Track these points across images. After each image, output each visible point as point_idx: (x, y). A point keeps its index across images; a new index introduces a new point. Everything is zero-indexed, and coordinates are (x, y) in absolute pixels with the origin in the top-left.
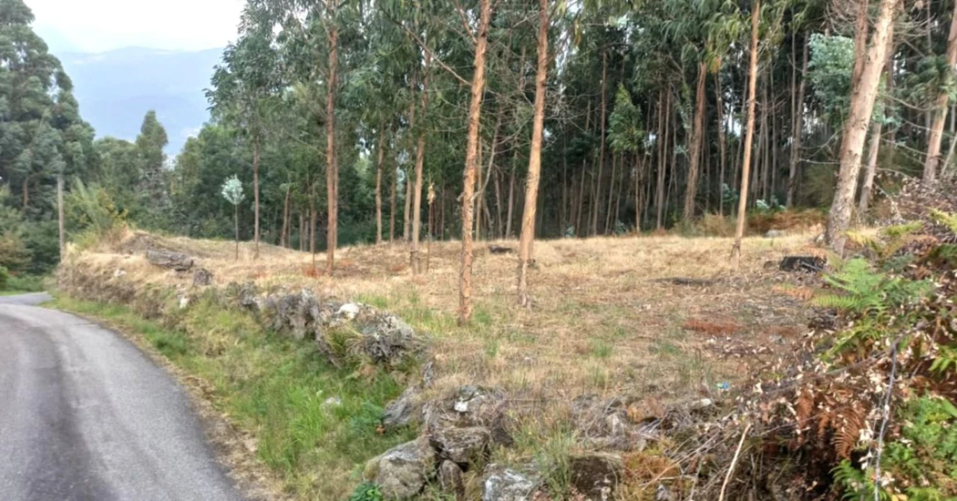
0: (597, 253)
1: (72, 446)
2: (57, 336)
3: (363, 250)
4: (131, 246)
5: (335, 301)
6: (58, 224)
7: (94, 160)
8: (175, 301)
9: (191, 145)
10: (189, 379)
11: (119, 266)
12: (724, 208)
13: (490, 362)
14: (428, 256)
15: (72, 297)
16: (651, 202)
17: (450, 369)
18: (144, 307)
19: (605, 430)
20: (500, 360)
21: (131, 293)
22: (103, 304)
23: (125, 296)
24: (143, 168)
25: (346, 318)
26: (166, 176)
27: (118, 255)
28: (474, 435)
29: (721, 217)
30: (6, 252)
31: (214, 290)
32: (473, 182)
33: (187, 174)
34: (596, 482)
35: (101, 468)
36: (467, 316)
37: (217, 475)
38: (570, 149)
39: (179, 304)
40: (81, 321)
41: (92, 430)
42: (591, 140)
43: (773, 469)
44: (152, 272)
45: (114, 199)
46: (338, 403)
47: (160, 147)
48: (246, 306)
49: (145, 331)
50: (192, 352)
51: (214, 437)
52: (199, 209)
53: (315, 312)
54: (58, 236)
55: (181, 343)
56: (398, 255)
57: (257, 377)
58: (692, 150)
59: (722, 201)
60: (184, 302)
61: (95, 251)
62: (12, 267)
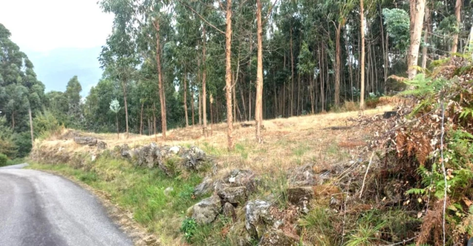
0: (294, 123)
1: (42, 222)
2: (32, 179)
3: (180, 130)
4: (67, 136)
5: (167, 147)
6: (30, 133)
7: (46, 101)
8: (89, 158)
9: (93, 91)
10: (98, 192)
11: (61, 146)
12: (354, 99)
13: (245, 161)
14: (212, 131)
15: (39, 163)
16: (319, 101)
17: (225, 166)
18: (74, 163)
19: (304, 178)
20: (249, 160)
21: (68, 158)
22: (54, 164)
23: (64, 159)
24: (71, 103)
25: (173, 153)
26: (82, 106)
27: (61, 141)
28: (239, 190)
29: (353, 102)
30: (6, 147)
31: (108, 151)
32: (230, 80)
33: (92, 105)
34: (300, 199)
35: (57, 230)
36: (232, 146)
37: (114, 229)
38: (277, 77)
39: (91, 159)
40: (44, 173)
41: (52, 216)
42: (287, 72)
43: (386, 184)
44: (77, 147)
45: (57, 119)
46: (172, 190)
47: (78, 92)
48: (124, 156)
49: (75, 174)
50: (99, 180)
51: (112, 214)
52: (99, 121)
53: (158, 153)
54: (31, 139)
55: (93, 176)
56: (197, 131)
57: (131, 186)
58: (336, 72)
59: (353, 95)
60: (94, 158)
61: (49, 140)
62: (9, 155)
